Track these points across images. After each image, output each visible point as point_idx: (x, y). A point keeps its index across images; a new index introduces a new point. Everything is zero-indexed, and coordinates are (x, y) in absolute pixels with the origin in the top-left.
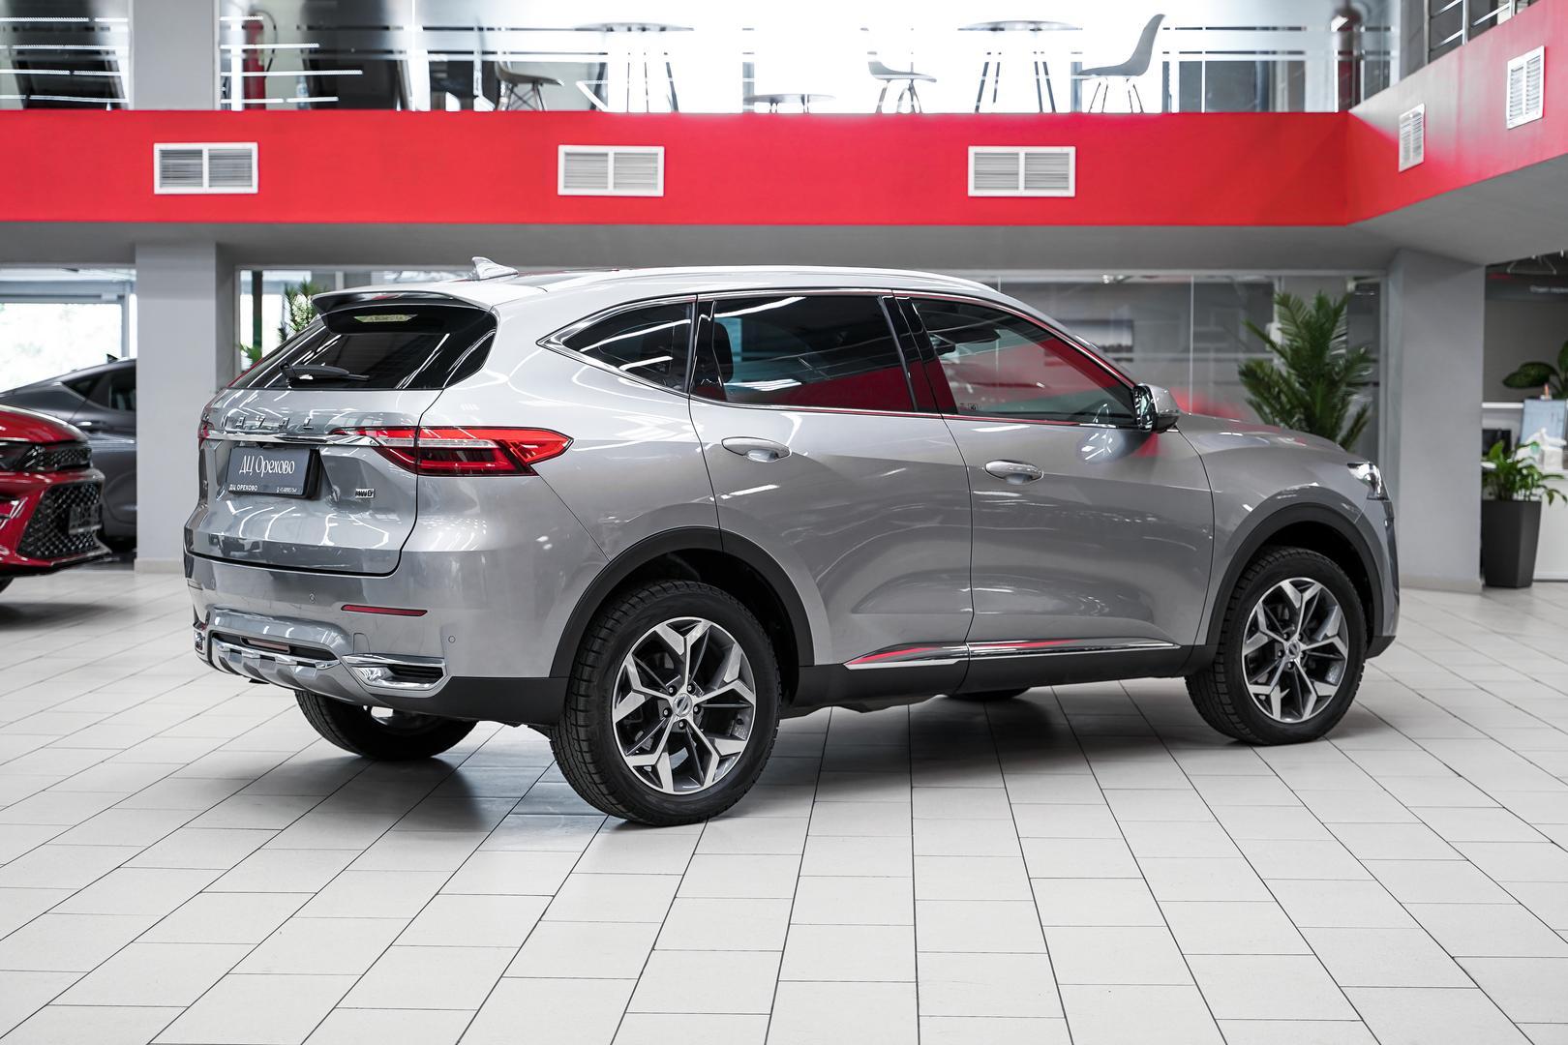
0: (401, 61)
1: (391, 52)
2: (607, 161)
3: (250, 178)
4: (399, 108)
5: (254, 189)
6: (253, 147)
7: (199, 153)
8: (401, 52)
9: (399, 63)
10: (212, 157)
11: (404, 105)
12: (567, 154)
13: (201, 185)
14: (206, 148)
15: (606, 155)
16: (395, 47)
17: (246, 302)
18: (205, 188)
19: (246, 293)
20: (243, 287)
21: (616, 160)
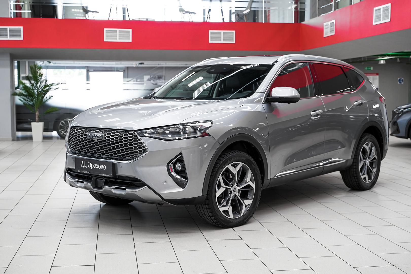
0: (57, 6)
1: (54, 3)
2: (117, 33)
3: (21, 36)
4: (56, 18)
5: (22, 39)
6: (21, 28)
7: (6, 29)
8: (57, 3)
9: (56, 6)
10: (10, 30)
11: (57, 17)
12: (106, 31)
13: (7, 37)
14: (8, 28)
15: (116, 31)
16: (55, 2)
17: (16, 71)
18: (8, 38)
19: (16, 68)
20: (15, 67)
21: (119, 32)
